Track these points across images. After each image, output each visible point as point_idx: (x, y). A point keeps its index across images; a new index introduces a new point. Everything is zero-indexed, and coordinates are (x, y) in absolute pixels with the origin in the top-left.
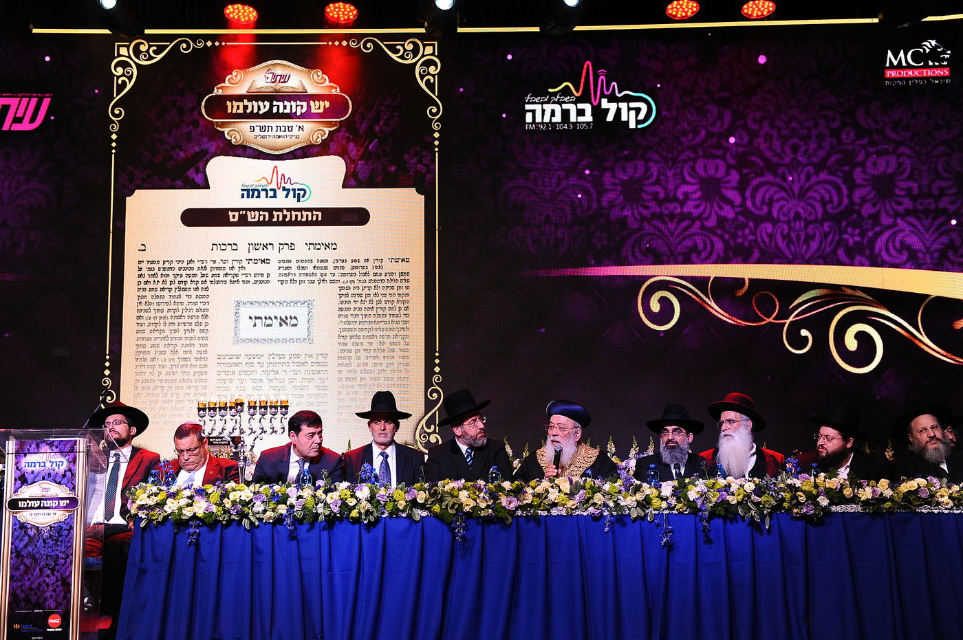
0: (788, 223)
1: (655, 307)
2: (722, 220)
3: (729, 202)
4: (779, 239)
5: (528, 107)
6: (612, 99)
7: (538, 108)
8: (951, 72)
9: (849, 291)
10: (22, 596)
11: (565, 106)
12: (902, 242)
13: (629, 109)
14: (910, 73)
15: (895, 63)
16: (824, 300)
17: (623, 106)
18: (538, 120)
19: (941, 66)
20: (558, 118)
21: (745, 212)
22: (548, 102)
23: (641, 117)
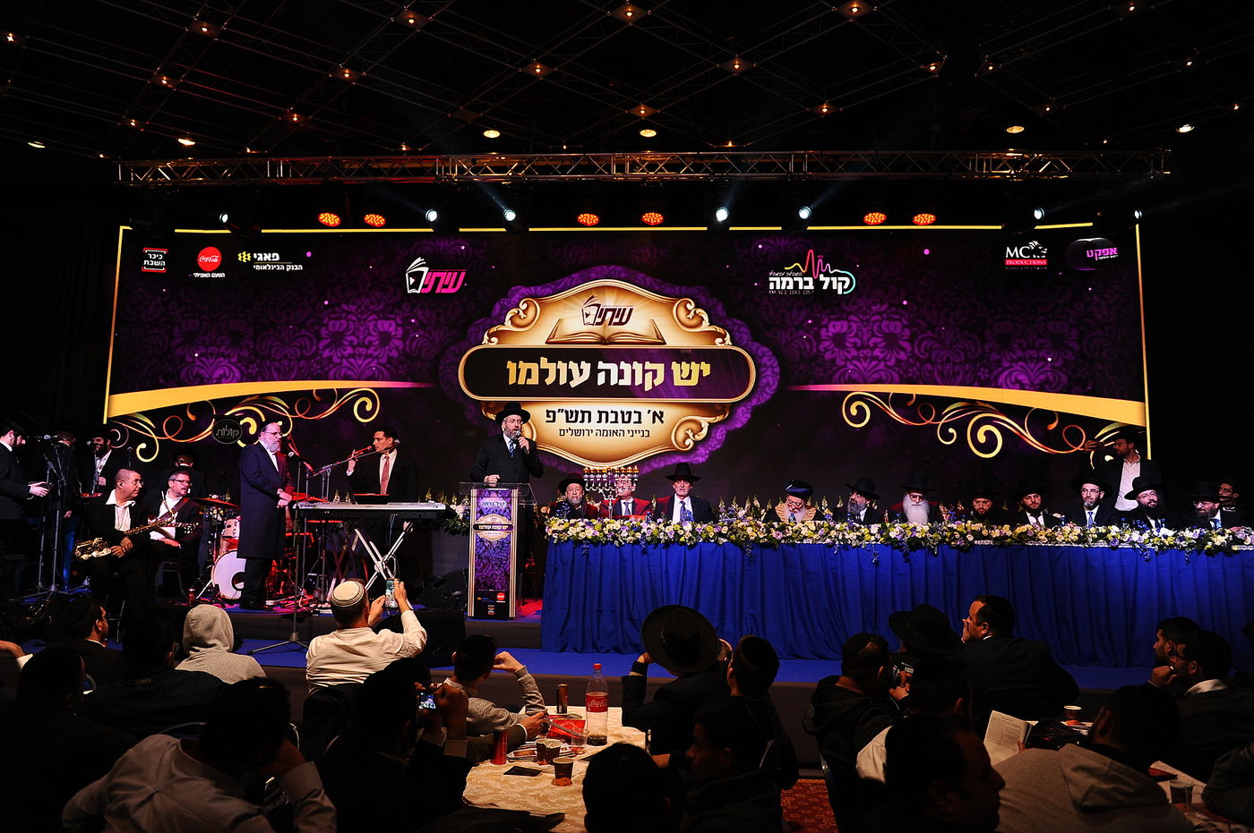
0: (942, 364)
1: (854, 412)
2: (898, 361)
3: (904, 349)
4: (936, 373)
5: (771, 279)
6: (827, 274)
7: (778, 280)
8: (1048, 262)
9: (981, 404)
10: (482, 581)
11: (795, 279)
12: (1016, 378)
13: (838, 281)
14: (1021, 262)
15: (1012, 255)
16: (965, 409)
17: (834, 279)
18: (778, 288)
19: (1041, 258)
20: (791, 287)
21: (914, 356)
22: (785, 276)
23: (846, 287)
